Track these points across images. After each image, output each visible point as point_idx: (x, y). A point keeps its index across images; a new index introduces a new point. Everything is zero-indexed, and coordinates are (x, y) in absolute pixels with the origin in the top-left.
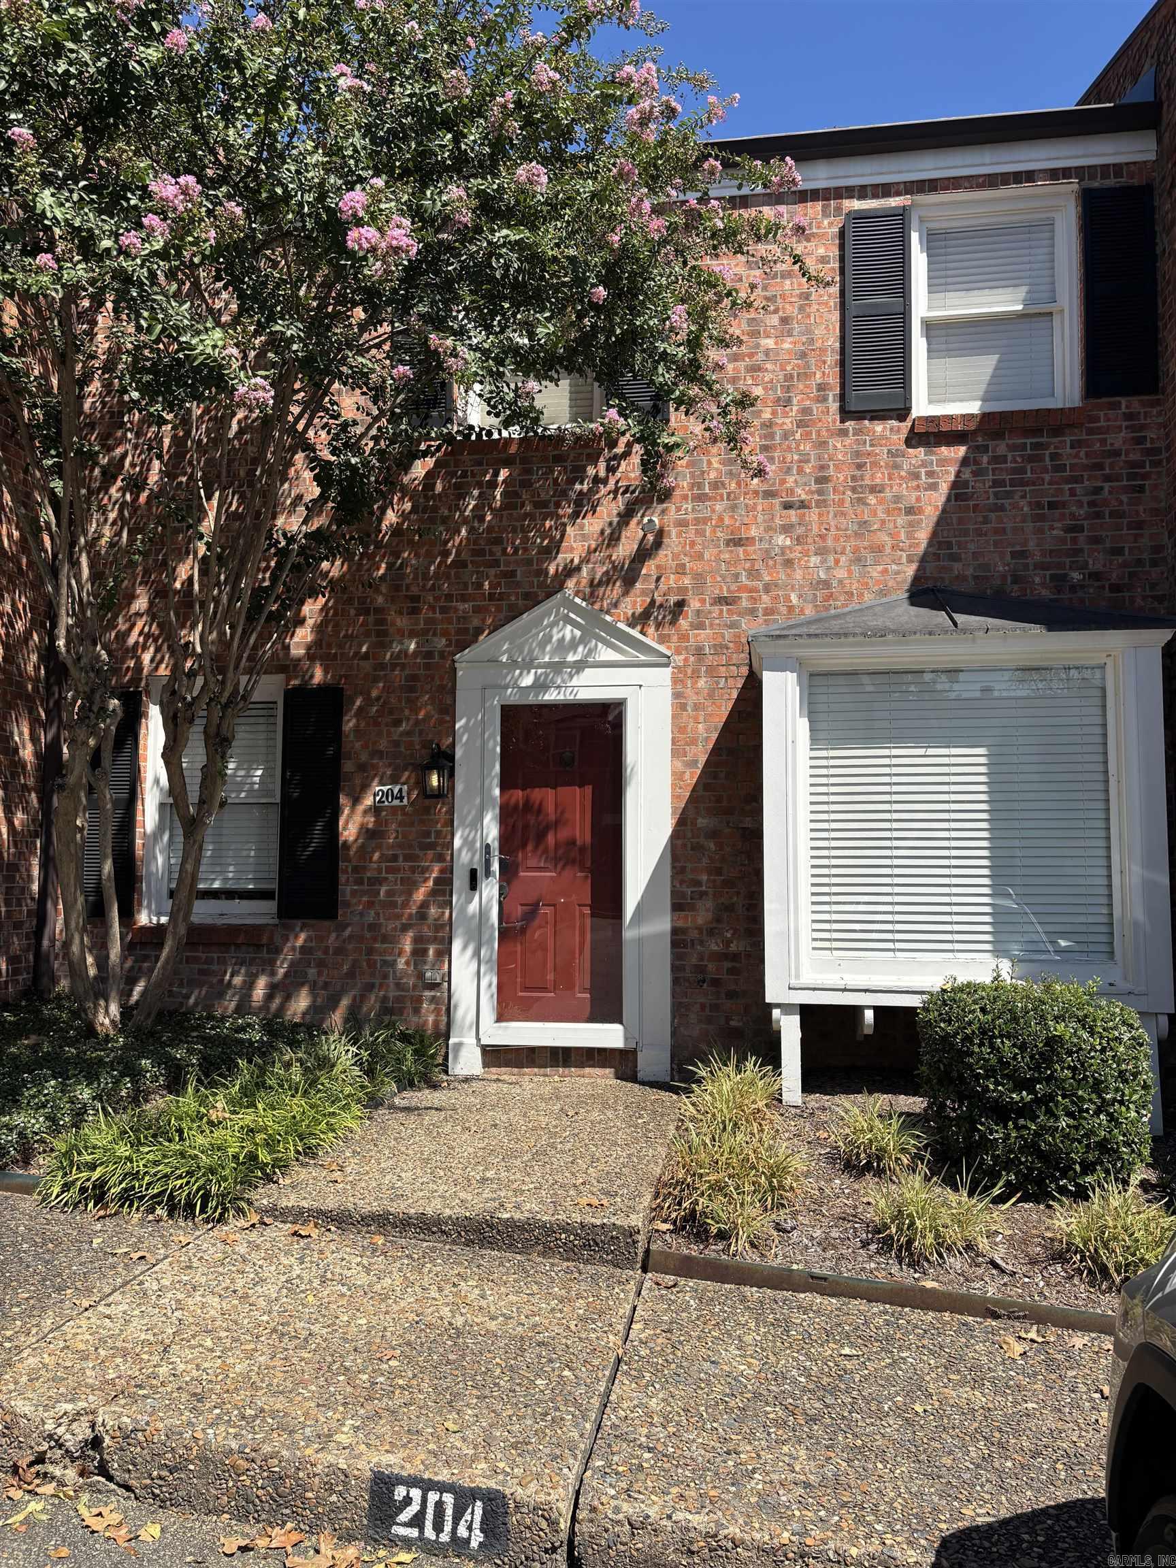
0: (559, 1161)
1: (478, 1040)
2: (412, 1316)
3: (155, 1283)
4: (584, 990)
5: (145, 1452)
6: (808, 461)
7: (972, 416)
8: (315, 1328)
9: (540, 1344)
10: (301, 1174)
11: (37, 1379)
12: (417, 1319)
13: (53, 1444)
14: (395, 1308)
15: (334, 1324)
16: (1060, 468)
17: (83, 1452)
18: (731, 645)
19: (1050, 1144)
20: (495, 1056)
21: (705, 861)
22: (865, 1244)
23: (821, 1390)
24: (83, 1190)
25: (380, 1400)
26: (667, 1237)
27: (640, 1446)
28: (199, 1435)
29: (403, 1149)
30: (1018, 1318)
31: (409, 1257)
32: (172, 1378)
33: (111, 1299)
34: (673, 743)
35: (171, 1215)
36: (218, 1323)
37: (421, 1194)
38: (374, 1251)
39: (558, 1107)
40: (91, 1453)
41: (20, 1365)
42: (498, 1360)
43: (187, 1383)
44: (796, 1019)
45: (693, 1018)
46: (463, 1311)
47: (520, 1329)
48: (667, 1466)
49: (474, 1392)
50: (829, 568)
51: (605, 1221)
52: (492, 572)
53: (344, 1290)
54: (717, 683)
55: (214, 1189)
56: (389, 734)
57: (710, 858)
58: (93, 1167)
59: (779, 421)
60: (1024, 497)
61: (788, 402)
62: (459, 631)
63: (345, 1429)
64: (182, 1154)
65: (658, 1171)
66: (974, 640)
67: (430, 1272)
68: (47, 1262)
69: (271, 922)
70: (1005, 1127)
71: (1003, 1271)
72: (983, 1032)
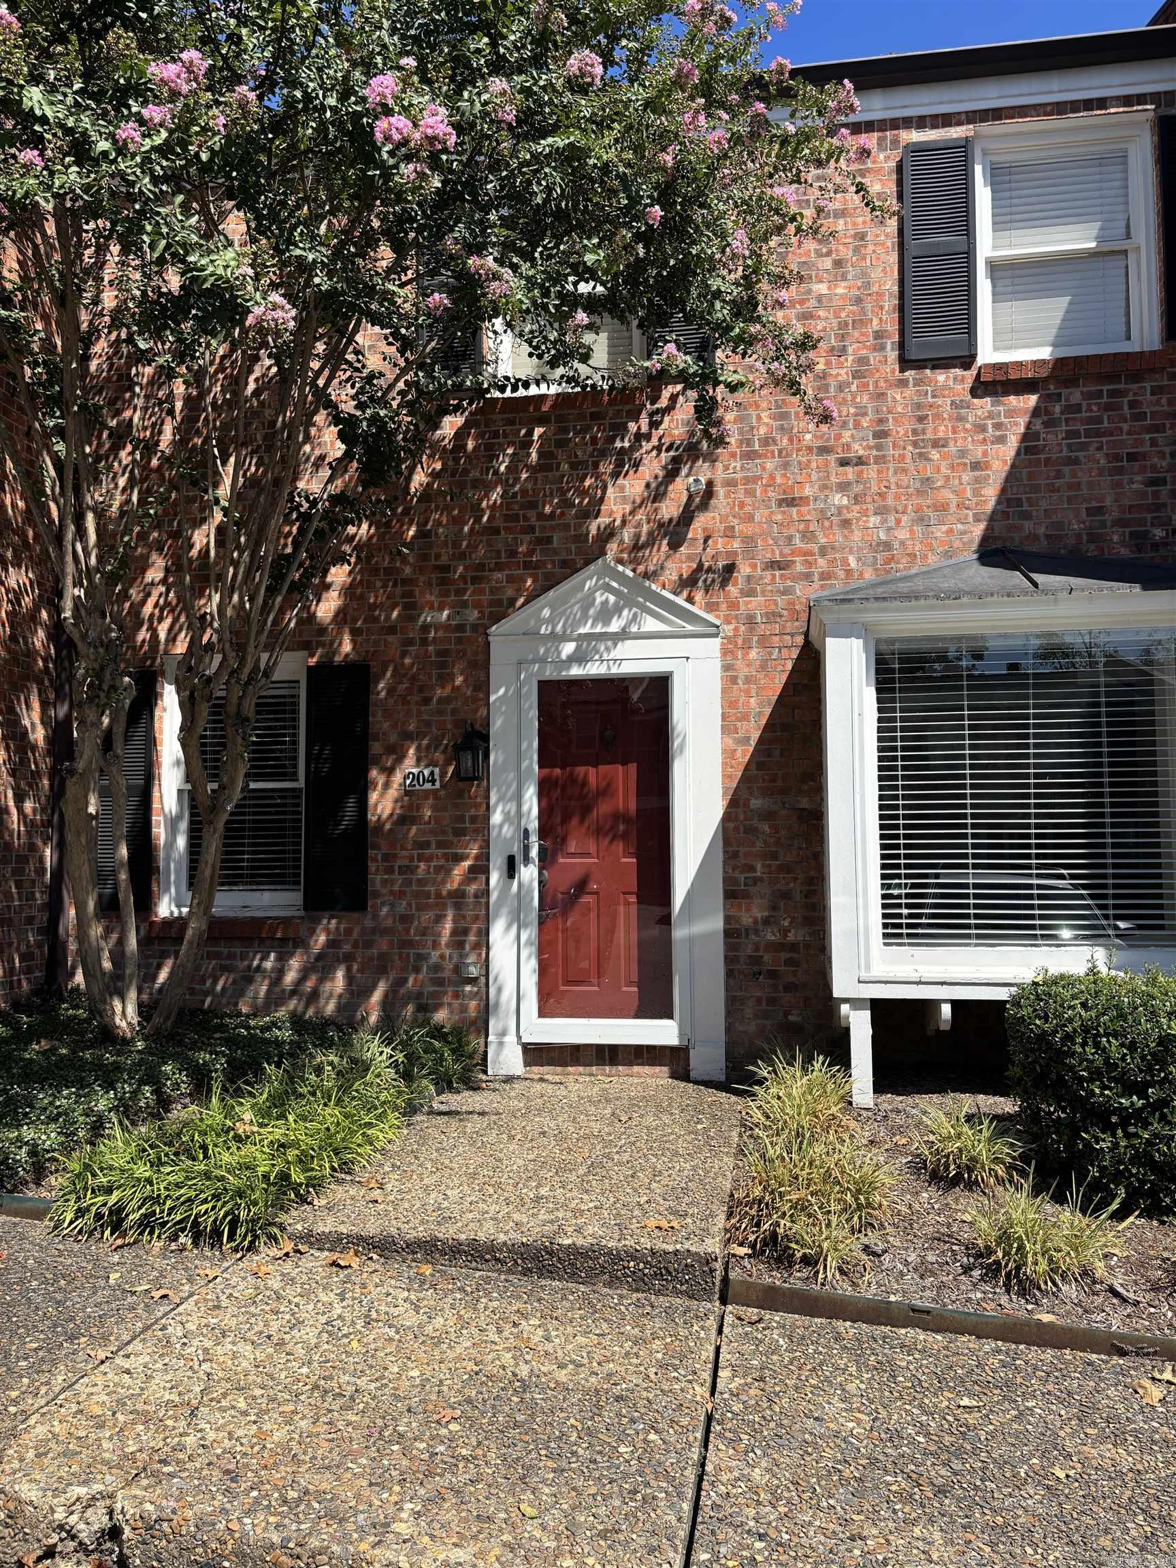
0: (618, 1174)
1: (519, 1037)
2: (471, 1366)
3: (179, 1328)
4: (630, 984)
5: (172, 1546)
6: (865, 414)
7: (1044, 362)
8: (362, 1382)
9: (619, 1399)
10: (338, 1192)
11: (46, 1454)
12: (476, 1368)
13: (64, 1535)
14: (451, 1355)
15: (382, 1377)
16: (1141, 417)
17: (100, 1544)
18: (785, 613)
19: (1165, 1154)
20: (537, 1054)
21: (759, 844)
22: (967, 1270)
23: (945, 1454)
24: (99, 1216)
25: (442, 1476)
26: (746, 1262)
27: (749, 1532)
28: (234, 1526)
29: (447, 1162)
30: (1148, 1354)
31: (461, 1289)
32: (200, 1451)
33: (130, 1348)
34: (724, 718)
35: (196, 1243)
36: (251, 1378)
37: (471, 1216)
38: (423, 1283)
39: (608, 1111)
40: (109, 1545)
41: (26, 1436)
42: (572, 1421)
43: (218, 1456)
44: (867, 1014)
45: (749, 1012)
46: (528, 1357)
47: (593, 1379)
48: (784, 1558)
49: (550, 1464)
50: (889, 529)
51: (678, 1247)
52: (527, 538)
53: (392, 1332)
54: (770, 654)
55: (243, 1215)
56: (419, 713)
57: (765, 842)
58: (109, 1191)
59: (834, 372)
60: (1100, 448)
61: (843, 351)
62: (492, 603)
63: (404, 1515)
64: (207, 1175)
65: (728, 1185)
66: (1056, 601)
67: (486, 1308)
68: (58, 1302)
69: (297, 914)
70: (1114, 1135)
71: (1124, 1300)
72: (1086, 1030)
